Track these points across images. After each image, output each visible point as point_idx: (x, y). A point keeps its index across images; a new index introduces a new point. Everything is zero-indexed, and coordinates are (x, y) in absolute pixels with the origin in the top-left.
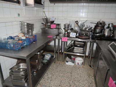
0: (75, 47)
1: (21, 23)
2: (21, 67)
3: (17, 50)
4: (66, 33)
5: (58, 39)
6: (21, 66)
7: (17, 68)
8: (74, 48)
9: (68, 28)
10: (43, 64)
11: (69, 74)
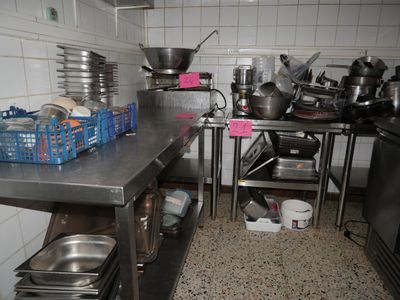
0: (281, 160)
1: (62, 51)
2: (74, 254)
3: (59, 161)
4: (244, 102)
5: (213, 128)
6: (74, 249)
7: (49, 262)
8: (275, 163)
9: (250, 82)
10: (165, 235)
11: (274, 269)
